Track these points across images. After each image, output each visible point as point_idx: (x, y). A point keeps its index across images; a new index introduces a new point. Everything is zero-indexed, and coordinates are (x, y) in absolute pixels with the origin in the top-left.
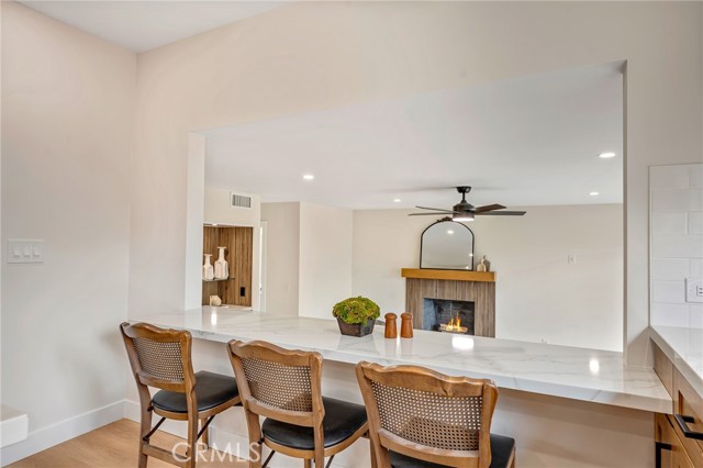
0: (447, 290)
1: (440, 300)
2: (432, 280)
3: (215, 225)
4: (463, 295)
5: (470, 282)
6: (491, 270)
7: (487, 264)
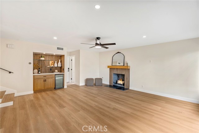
0: (118, 71)
1: (118, 74)
2: (115, 68)
3: (54, 54)
4: (122, 73)
5: (123, 69)
6: (128, 65)
7: (127, 64)
